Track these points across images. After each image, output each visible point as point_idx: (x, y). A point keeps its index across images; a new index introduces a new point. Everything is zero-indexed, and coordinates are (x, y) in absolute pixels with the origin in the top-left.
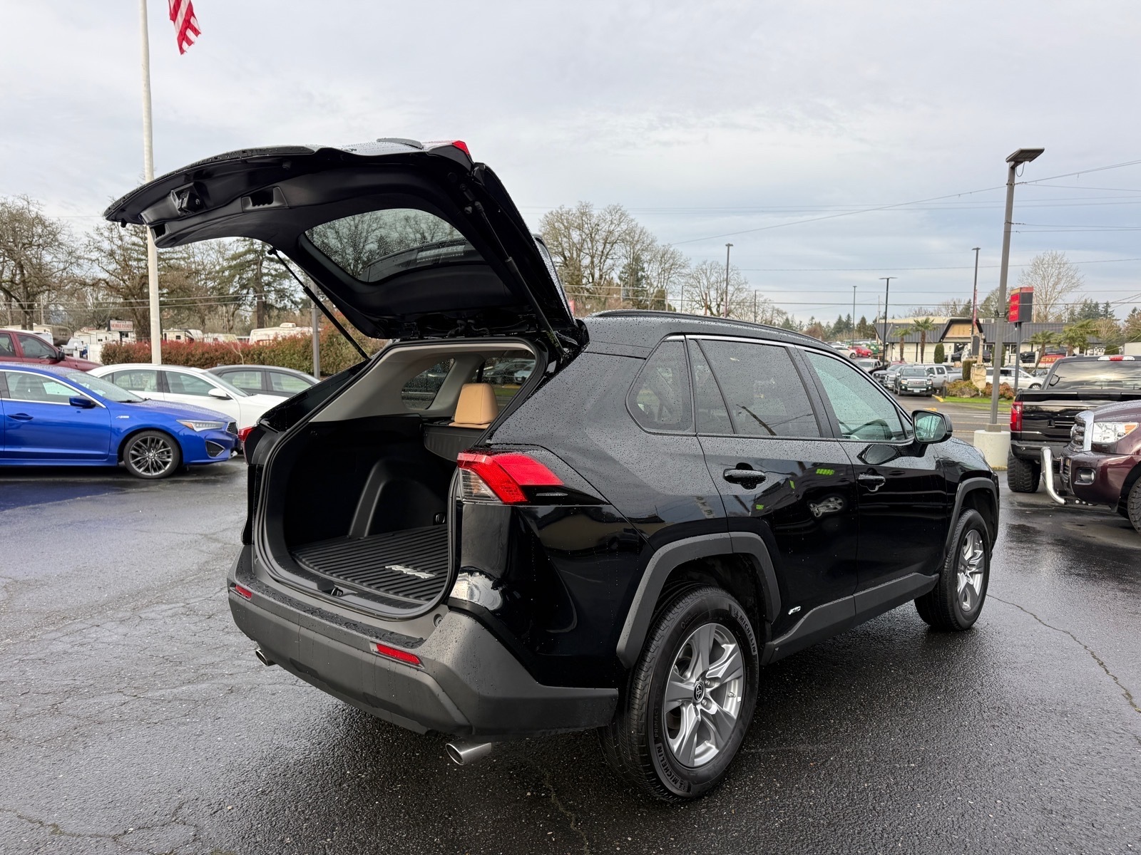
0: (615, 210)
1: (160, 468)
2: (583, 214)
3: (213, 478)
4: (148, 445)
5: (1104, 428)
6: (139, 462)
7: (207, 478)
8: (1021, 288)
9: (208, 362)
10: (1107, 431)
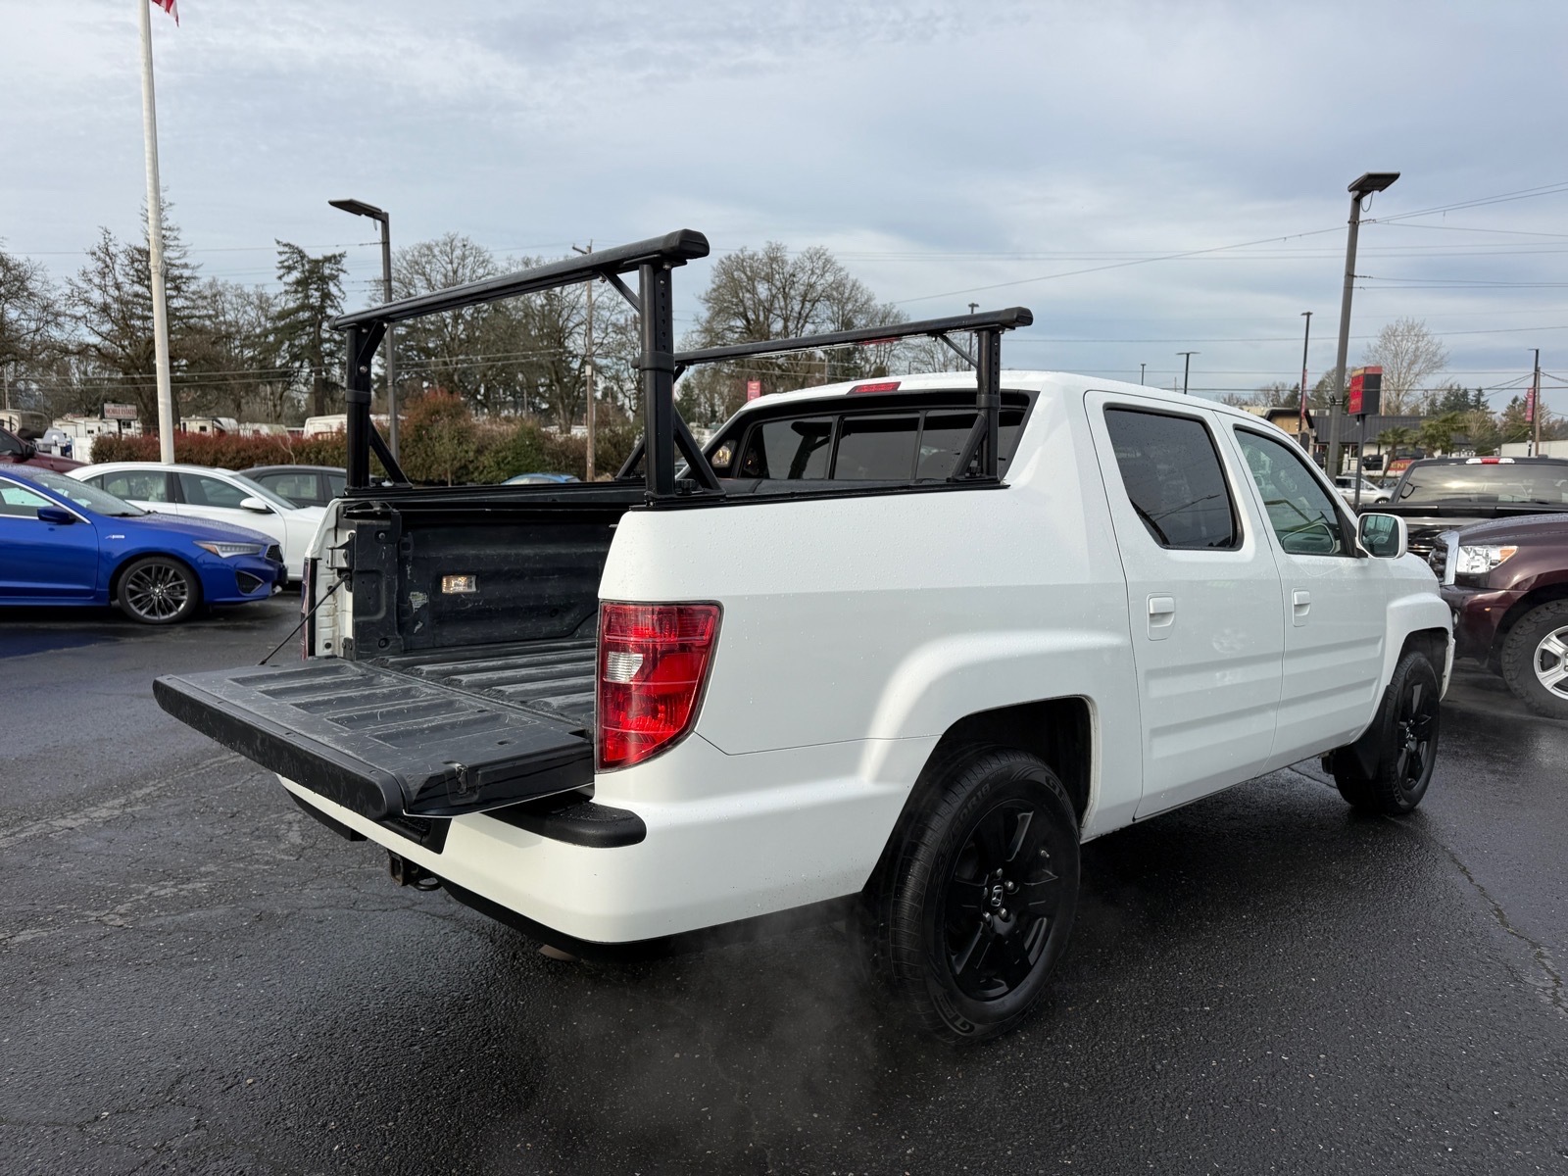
0: (816, 255)
1: (171, 610)
2: (773, 260)
3: (247, 624)
4: (153, 576)
5: (1472, 554)
6: (139, 601)
7: (238, 624)
8: (1366, 368)
9: (244, 463)
10: (1477, 557)
